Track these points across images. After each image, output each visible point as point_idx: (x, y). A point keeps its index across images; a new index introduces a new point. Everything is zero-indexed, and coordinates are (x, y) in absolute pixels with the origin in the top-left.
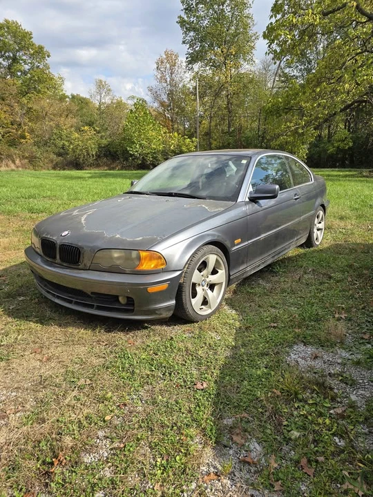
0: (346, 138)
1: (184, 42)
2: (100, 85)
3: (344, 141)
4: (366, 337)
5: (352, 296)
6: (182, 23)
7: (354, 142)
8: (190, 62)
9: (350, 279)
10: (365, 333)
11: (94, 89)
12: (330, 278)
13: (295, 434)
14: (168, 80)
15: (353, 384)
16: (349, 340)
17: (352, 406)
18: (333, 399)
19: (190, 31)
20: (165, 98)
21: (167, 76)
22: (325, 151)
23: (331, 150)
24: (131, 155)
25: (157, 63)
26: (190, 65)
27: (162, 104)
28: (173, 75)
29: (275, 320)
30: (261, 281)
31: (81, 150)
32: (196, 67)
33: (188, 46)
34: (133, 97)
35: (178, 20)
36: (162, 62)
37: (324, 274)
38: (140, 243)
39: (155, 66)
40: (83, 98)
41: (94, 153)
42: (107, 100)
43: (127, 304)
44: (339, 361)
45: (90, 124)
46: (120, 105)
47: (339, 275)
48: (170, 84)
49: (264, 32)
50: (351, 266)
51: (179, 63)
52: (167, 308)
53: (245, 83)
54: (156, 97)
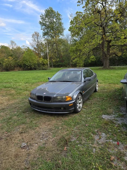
0: (94, 58)
1: (41, 29)
2: (12, 42)
3: (93, 59)
4: (117, 112)
5: (110, 103)
6: (40, 23)
7: (96, 59)
8: (44, 35)
9: (109, 99)
10: (116, 111)
11: (10, 43)
12: (104, 99)
13: (110, 131)
14: (36, 41)
15: (117, 121)
16: (113, 113)
17: (119, 124)
18: (115, 124)
19: (43, 25)
20: (35, 46)
21: (36, 40)
22: (88, 62)
23: (90, 62)
24: (27, 66)
25: (32, 35)
26: (44, 36)
27: (35, 48)
28: (38, 39)
29: (96, 110)
30: (87, 102)
31: (8, 65)
32: (46, 37)
33: (43, 30)
34: (24, 46)
35: (39, 22)
36: (34, 35)
37: (102, 99)
38: (65, 94)
39: (32, 36)
40: (6, 47)
41: (13, 65)
42: (15, 47)
43: (64, 109)
44: (113, 117)
45: (11, 56)
46: (19, 48)
47: (106, 99)
48: (37, 42)
49: (69, 29)
50: (108, 96)
51: (40, 35)
52: (73, 110)
53: (62, 42)
54: (33, 46)
